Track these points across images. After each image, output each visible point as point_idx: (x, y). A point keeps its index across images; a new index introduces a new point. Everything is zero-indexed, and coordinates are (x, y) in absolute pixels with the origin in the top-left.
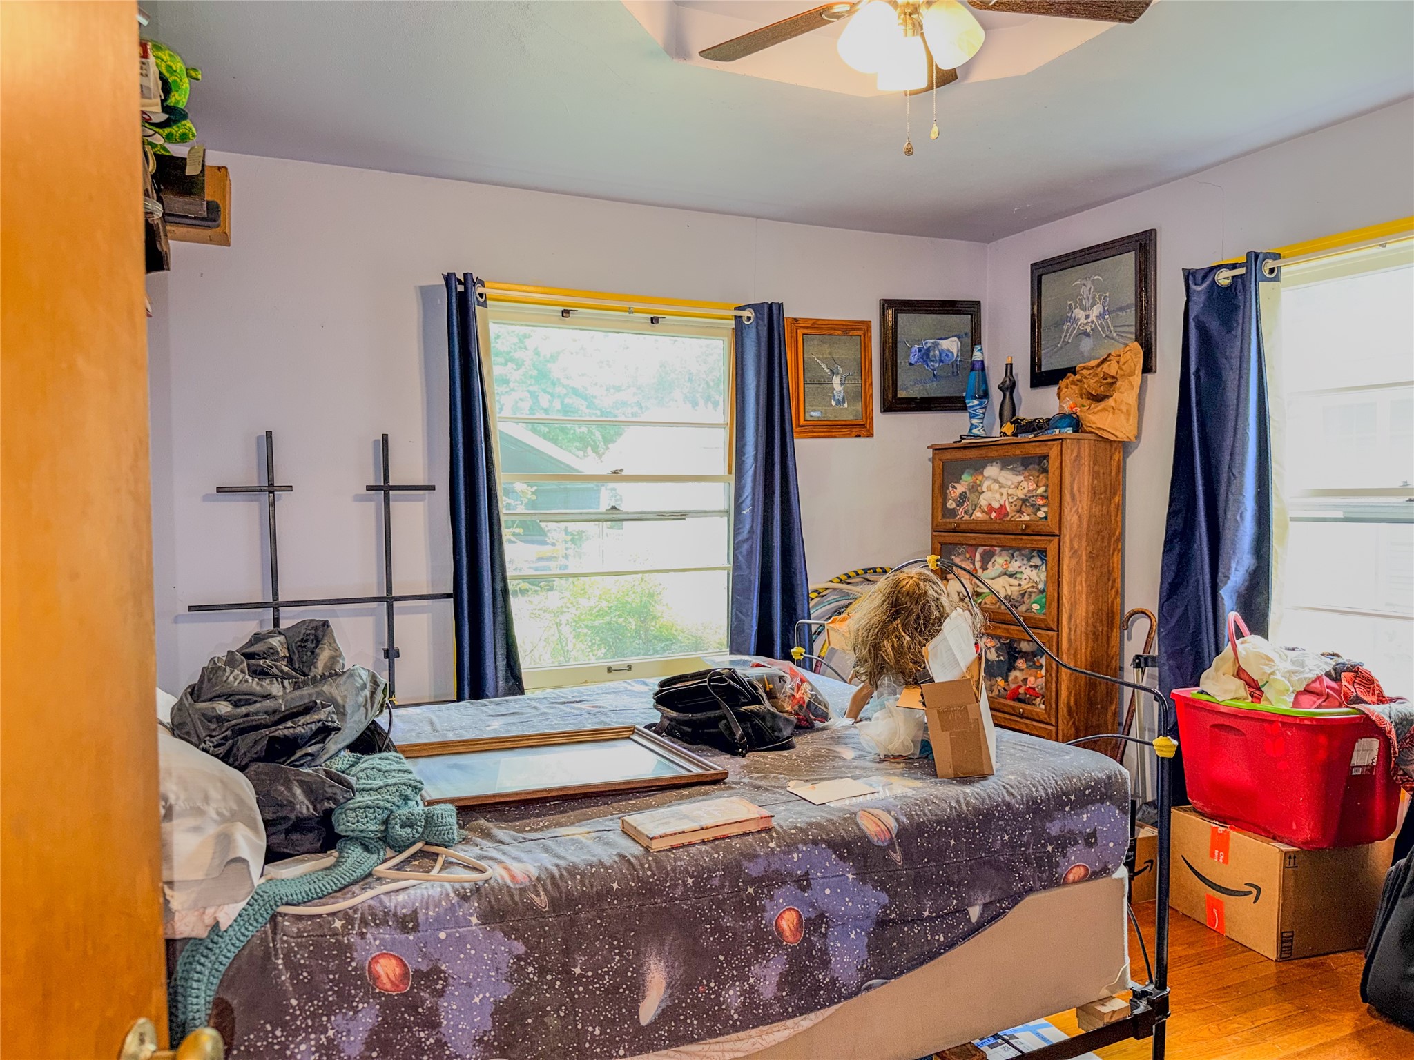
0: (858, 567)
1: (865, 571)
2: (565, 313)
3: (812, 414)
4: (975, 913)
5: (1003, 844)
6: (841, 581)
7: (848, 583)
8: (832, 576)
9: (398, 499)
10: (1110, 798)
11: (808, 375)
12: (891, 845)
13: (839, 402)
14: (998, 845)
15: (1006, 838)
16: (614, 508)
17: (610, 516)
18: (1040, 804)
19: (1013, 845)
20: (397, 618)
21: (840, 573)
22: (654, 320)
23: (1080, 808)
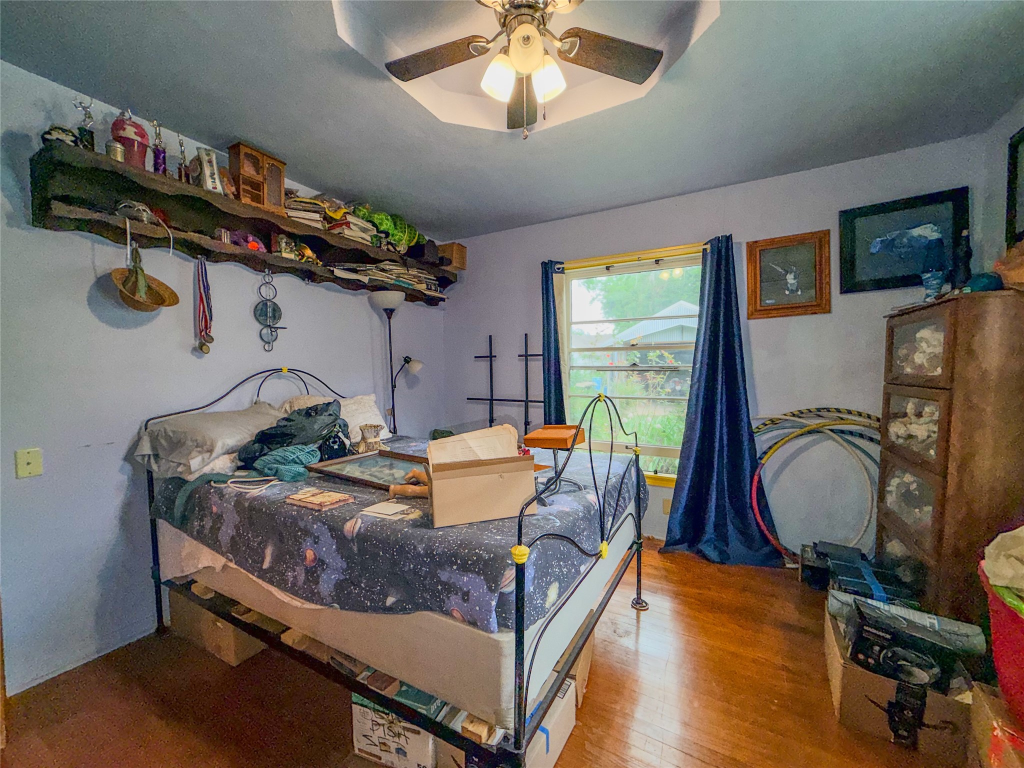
0: (813, 406)
1: (819, 410)
2: (608, 268)
3: (767, 301)
4: (390, 601)
5: (410, 570)
6: (794, 415)
7: (800, 417)
8: (787, 411)
9: (531, 360)
10: (485, 574)
11: (764, 276)
12: (352, 540)
13: (792, 291)
14: (406, 569)
15: (412, 566)
16: (634, 364)
17: (632, 368)
18: (435, 556)
19: (415, 572)
20: (530, 410)
21: (794, 409)
22: (657, 262)
23: (463, 571)
